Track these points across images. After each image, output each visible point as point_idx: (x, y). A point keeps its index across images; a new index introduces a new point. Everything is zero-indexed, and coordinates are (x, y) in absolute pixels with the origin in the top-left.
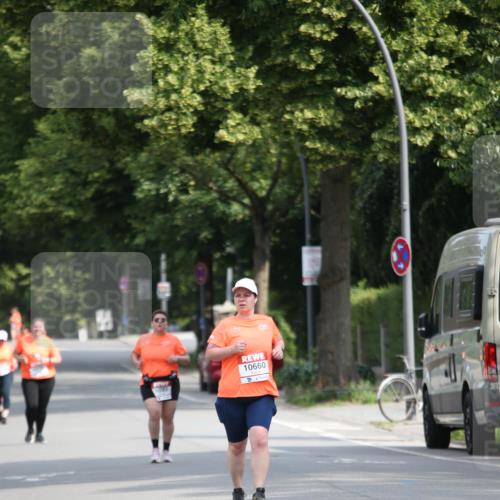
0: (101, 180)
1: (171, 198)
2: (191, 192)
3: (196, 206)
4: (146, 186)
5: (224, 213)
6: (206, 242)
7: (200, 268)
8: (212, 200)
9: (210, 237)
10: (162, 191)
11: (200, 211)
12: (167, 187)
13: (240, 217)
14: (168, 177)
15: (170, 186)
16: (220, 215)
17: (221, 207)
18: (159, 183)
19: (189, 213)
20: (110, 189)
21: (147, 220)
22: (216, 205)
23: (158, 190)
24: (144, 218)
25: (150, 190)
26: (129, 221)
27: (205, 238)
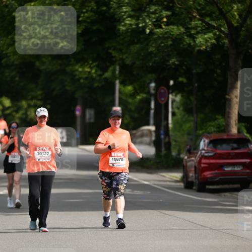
0: (89, 21)
1: (148, 31)
2: (164, 27)
3: (168, 37)
4: (128, 21)
5: (189, 44)
6: (173, 67)
7: (162, 91)
8: (180, 34)
9: (176, 63)
10: (141, 25)
11: (170, 43)
12: (145, 22)
13: (204, 47)
14: (146, 14)
15: (147, 21)
16: (186, 46)
17: (187, 40)
18: (138, 19)
19: (162, 43)
20: (95, 28)
21: (123, 51)
22: (183, 38)
23: (137, 25)
24: (121, 50)
25: (131, 25)
26: (110, 51)
27: (173, 63)
